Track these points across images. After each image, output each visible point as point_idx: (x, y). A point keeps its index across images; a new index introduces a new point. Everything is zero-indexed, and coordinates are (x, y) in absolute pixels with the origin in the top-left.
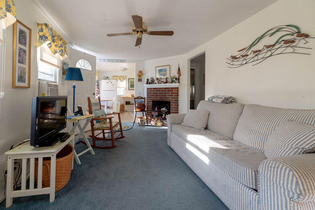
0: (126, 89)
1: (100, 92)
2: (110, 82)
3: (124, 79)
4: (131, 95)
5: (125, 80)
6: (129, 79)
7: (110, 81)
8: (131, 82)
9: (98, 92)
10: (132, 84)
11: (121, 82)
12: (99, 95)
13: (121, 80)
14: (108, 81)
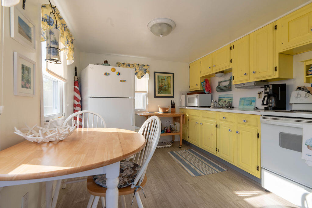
0: (148, 95)
1: (84, 103)
2: (116, 73)
3: (145, 72)
4: (163, 109)
5: (147, 74)
6: (155, 73)
7: (114, 70)
8: (159, 81)
9: (76, 103)
10: (161, 84)
11: (139, 78)
12: (81, 112)
13: (139, 73)
14: (107, 69)
